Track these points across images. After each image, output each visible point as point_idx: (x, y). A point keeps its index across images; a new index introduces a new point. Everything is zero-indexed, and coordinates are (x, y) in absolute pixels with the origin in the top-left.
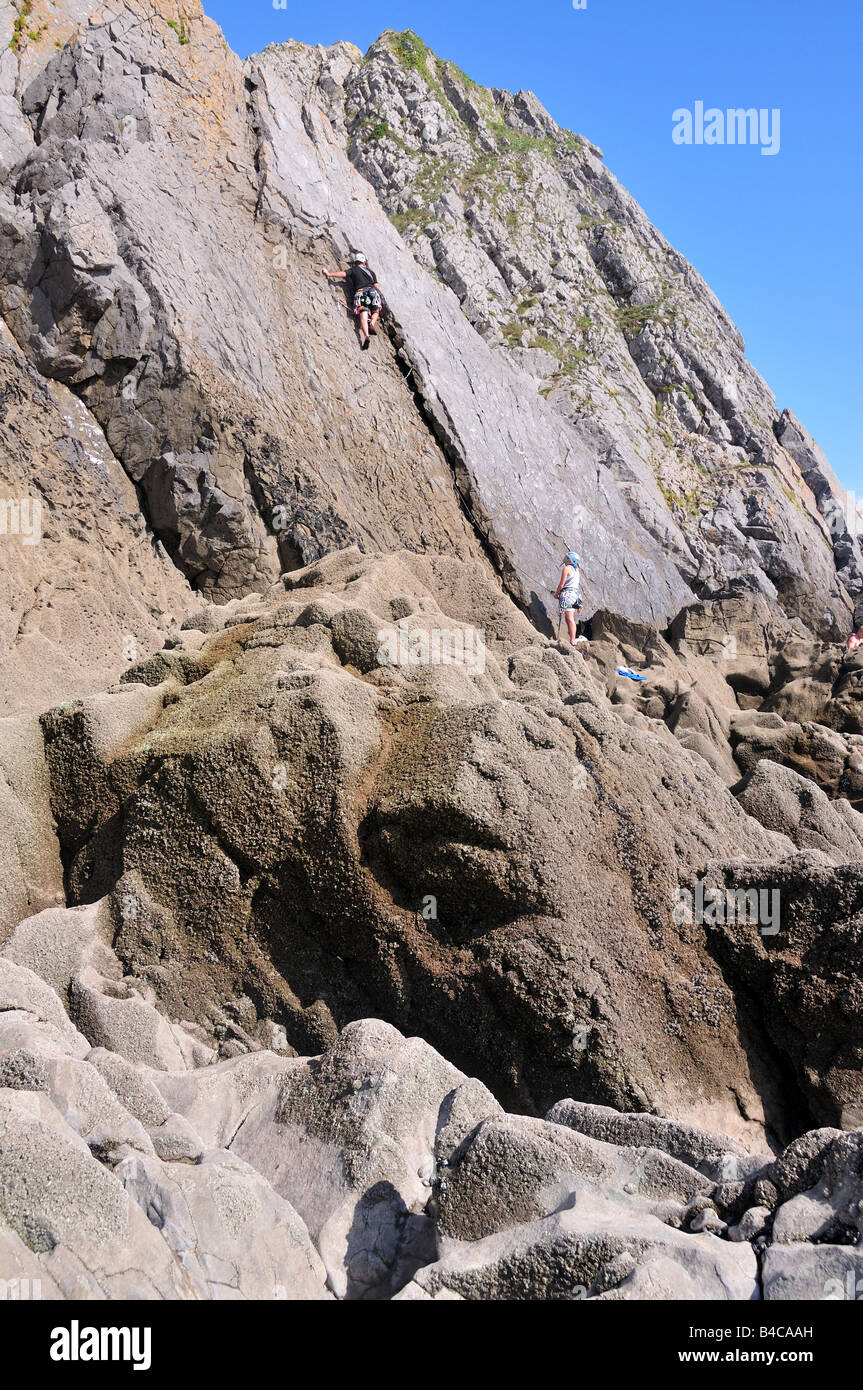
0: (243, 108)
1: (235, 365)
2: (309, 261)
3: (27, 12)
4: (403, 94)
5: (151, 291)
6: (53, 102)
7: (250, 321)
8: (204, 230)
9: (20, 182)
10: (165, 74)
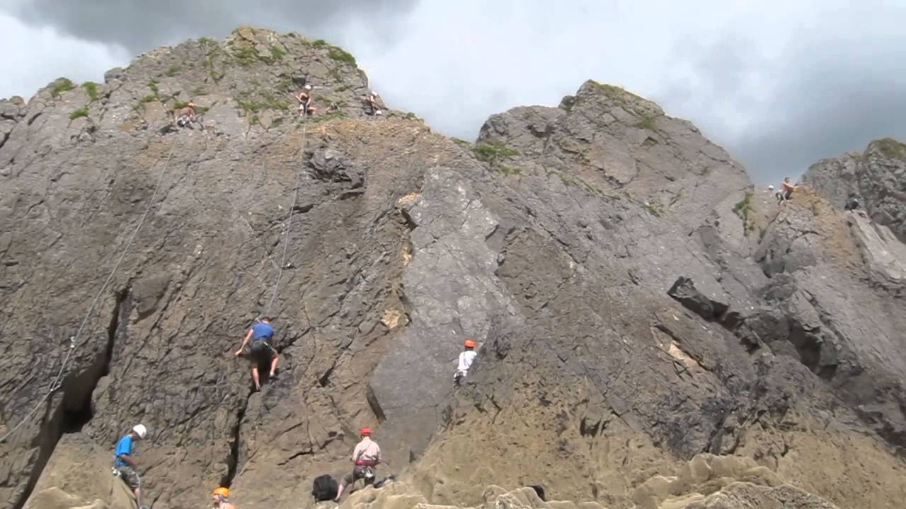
0: (849, 236)
1: (882, 359)
2: (899, 300)
3: (746, 219)
4: (893, 172)
5: (837, 333)
6: (769, 256)
7: (882, 337)
8: (850, 299)
9: (768, 295)
10: (813, 232)
